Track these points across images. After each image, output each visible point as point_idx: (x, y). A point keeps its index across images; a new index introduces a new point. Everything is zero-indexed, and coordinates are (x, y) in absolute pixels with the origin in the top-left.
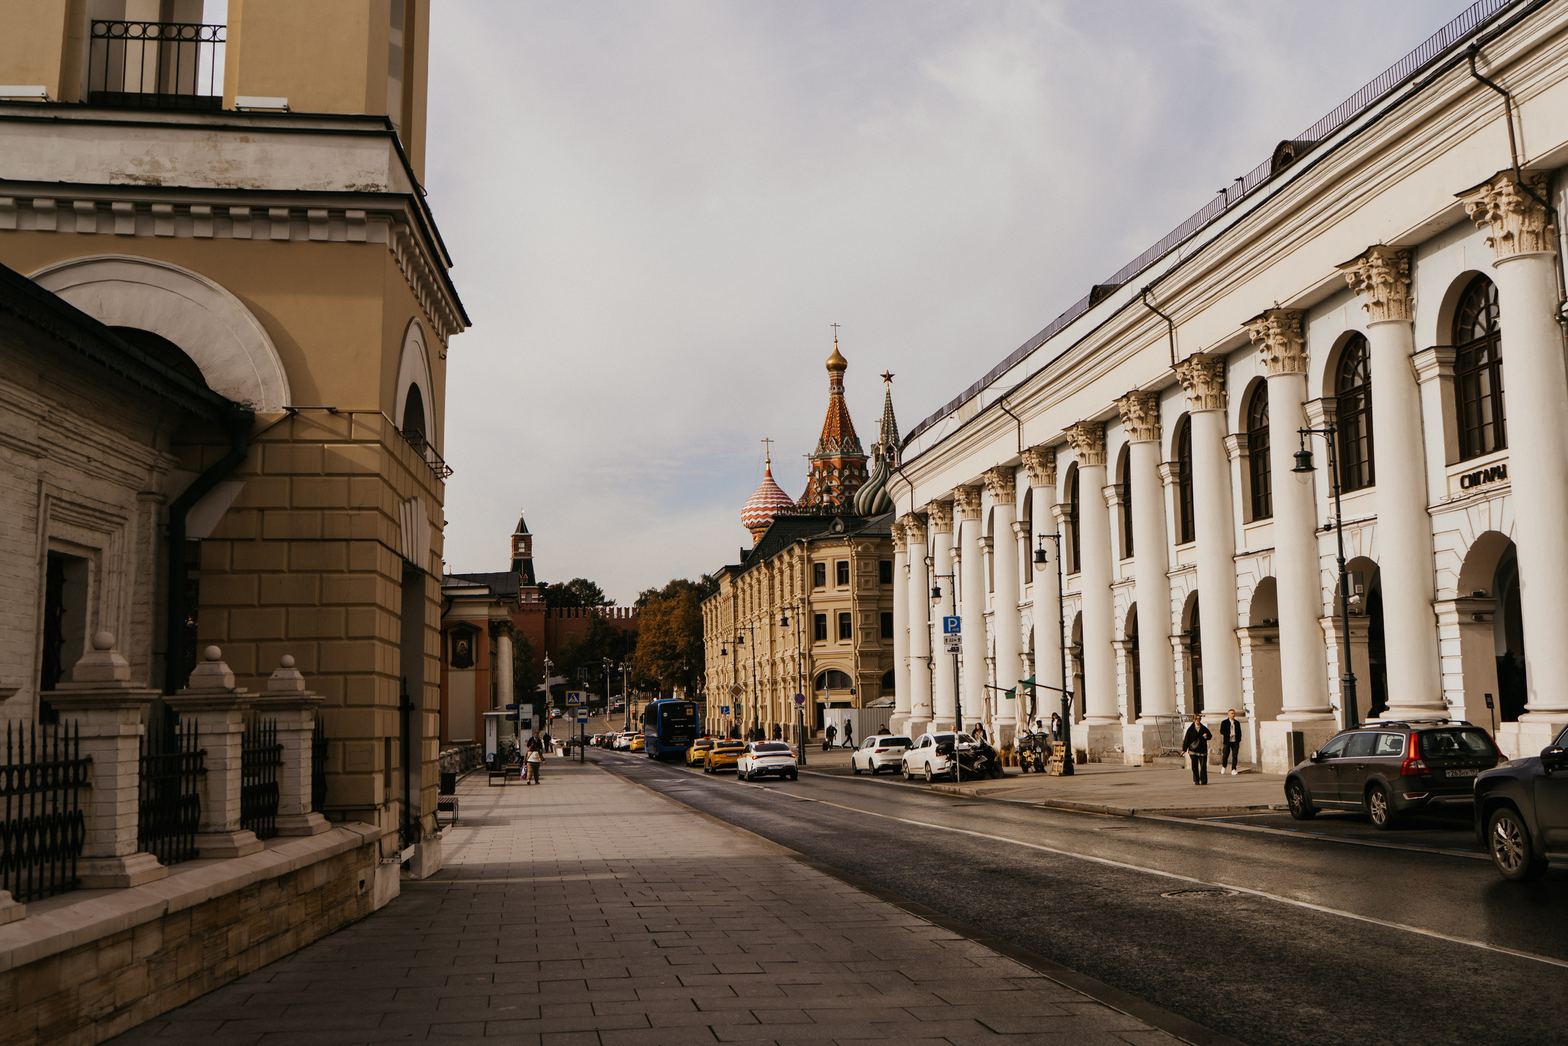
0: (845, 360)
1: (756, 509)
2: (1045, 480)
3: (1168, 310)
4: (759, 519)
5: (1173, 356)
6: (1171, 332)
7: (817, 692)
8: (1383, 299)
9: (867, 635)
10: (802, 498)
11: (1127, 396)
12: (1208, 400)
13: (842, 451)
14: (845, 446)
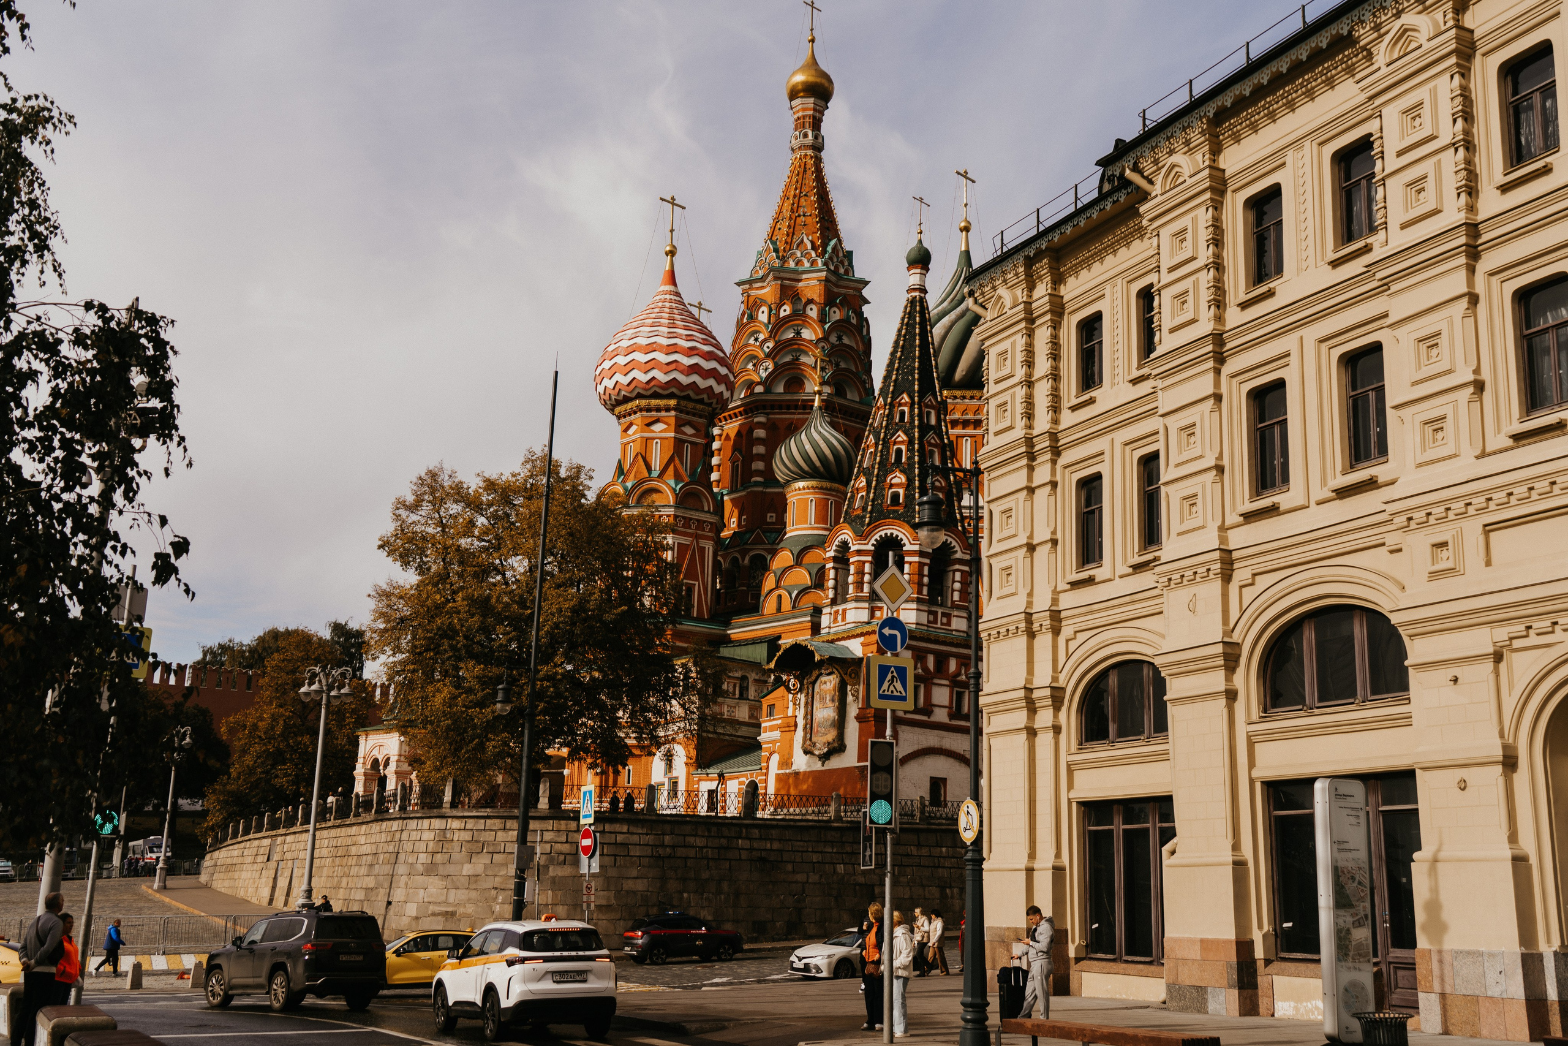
0: (828, 79)
13: (826, 266)
14: (831, 258)
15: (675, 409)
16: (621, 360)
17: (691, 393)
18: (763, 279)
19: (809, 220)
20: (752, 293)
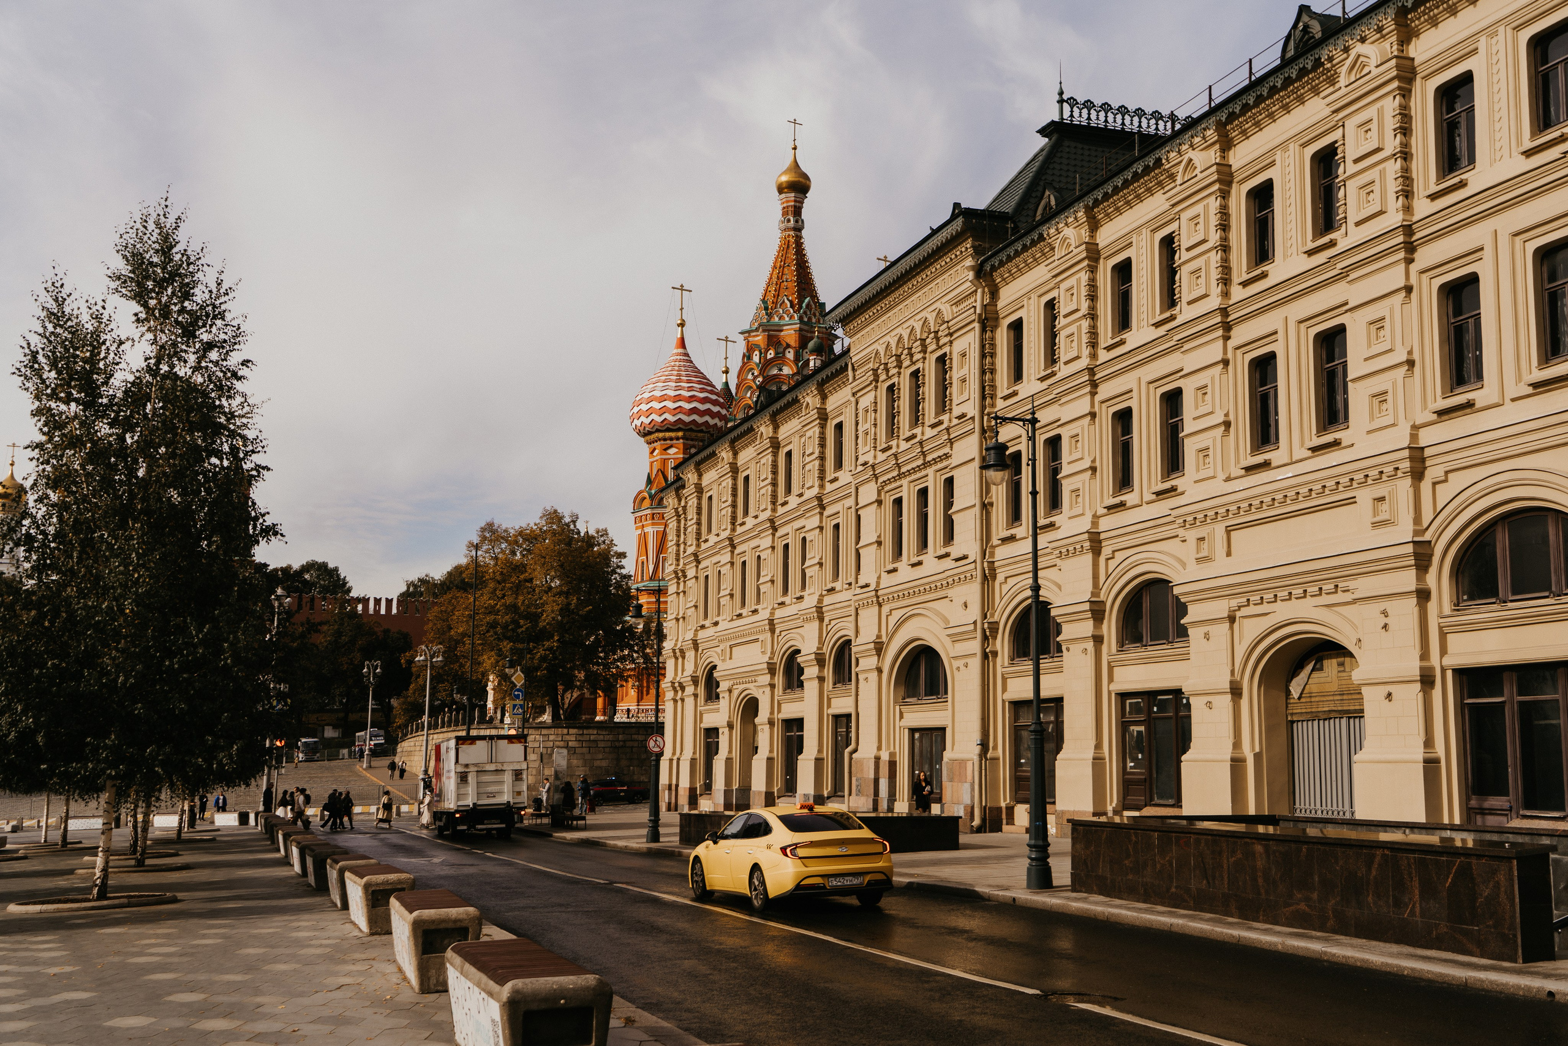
0: (807, 178)
14: (805, 313)
15: (682, 438)
16: (644, 407)
17: (693, 427)
18: (757, 330)
19: (790, 285)
20: (750, 339)
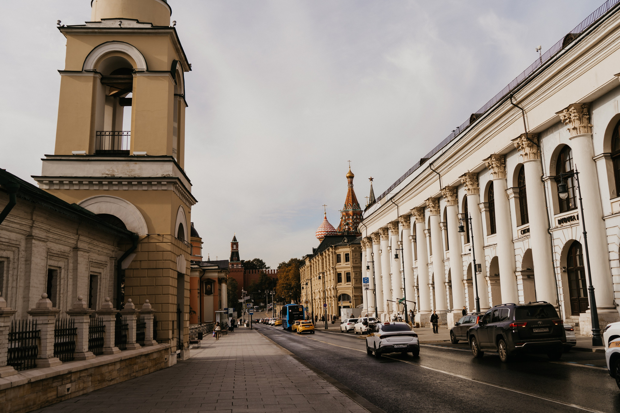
0: (353, 174)
1: (321, 232)
2: (407, 227)
3: (438, 171)
4: (322, 235)
5: (441, 187)
6: (440, 178)
7: (339, 302)
8: (496, 172)
9: (356, 280)
10: (339, 227)
11: (428, 199)
12: (452, 202)
13: (353, 208)
19: (351, 200)
20: (342, 213)
